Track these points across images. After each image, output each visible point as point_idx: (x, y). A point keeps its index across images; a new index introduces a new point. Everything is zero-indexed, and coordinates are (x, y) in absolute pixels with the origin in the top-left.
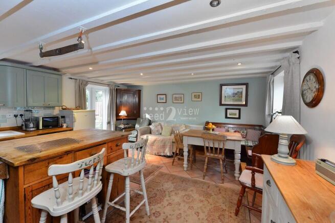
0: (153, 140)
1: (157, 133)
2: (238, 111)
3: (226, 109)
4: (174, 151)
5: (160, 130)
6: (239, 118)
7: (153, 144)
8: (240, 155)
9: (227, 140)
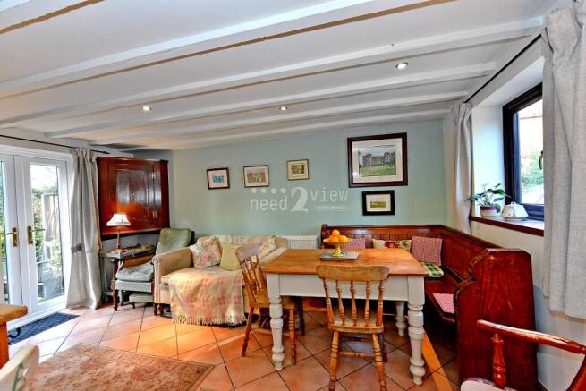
0: (193, 286)
1: (209, 264)
2: (387, 198)
3: (364, 194)
4: (248, 311)
5: (217, 254)
6: (392, 212)
7: (192, 297)
8: (421, 314)
9: (390, 275)
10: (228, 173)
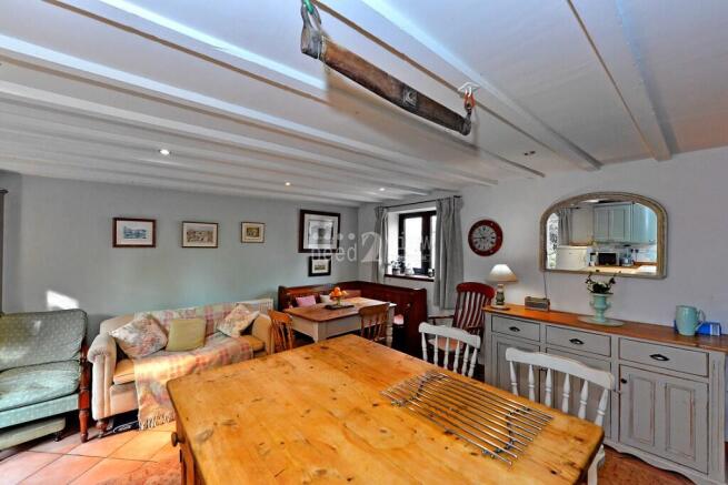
2: (327, 261)
3: (310, 259)
5: (161, 335)
6: (329, 273)
10: (154, 227)
